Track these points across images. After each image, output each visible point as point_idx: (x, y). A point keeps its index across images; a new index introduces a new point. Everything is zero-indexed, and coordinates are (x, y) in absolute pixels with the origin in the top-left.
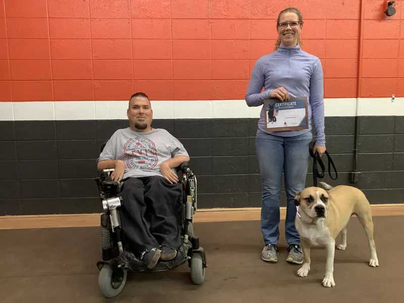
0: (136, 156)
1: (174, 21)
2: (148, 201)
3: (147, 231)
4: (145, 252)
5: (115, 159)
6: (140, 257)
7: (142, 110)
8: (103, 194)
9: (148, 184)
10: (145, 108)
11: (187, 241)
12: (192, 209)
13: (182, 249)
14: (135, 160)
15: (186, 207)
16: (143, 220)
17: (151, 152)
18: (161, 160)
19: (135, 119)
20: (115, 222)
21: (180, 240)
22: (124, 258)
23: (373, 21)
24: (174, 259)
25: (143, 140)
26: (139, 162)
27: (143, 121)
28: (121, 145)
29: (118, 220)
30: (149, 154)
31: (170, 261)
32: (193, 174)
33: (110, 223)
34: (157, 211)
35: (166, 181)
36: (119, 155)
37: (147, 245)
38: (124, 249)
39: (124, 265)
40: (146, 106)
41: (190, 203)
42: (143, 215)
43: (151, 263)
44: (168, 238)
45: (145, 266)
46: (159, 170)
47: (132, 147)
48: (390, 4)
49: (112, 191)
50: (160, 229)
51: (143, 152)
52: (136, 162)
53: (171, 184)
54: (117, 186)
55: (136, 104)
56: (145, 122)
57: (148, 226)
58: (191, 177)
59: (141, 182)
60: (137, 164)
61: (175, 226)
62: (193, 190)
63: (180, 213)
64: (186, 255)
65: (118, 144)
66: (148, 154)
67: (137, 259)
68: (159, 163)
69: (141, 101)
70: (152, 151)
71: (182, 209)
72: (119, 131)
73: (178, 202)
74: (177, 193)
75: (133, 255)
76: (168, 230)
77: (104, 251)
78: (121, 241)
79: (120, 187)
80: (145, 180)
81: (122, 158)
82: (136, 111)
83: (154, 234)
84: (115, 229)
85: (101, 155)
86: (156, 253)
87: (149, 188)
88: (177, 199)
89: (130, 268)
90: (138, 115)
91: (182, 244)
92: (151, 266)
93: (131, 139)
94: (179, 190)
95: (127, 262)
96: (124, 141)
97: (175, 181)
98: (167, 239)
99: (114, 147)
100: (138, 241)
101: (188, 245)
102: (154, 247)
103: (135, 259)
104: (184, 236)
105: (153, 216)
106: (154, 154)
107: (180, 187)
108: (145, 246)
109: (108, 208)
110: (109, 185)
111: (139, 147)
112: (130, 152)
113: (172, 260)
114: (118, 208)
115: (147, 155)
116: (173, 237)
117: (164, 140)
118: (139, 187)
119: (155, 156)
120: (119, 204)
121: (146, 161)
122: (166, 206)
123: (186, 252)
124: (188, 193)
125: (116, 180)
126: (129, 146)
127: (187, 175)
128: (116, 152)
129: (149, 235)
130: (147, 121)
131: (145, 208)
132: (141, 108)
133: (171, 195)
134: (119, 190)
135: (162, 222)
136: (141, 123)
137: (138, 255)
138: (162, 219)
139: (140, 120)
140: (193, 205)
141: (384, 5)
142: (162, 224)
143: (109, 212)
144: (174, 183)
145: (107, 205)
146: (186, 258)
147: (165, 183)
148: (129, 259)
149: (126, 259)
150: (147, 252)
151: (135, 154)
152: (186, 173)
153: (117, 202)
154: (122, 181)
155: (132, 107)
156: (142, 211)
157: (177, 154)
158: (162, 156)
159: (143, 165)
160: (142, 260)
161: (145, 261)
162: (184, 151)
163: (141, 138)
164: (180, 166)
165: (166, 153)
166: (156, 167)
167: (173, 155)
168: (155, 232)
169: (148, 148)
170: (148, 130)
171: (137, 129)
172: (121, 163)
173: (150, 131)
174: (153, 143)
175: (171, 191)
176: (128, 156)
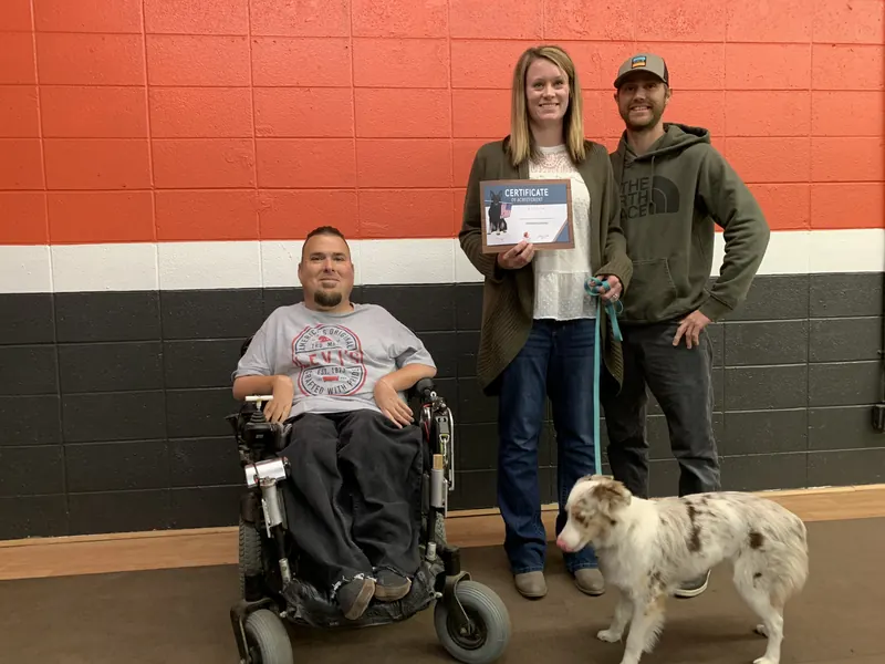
0: (317, 366)
1: (454, 44)
2: (346, 467)
3: (344, 535)
4: (339, 583)
5: (272, 374)
6: (329, 594)
7: (331, 264)
8: (245, 452)
9: (346, 429)
10: (338, 260)
11: (433, 556)
12: (444, 485)
13: (422, 575)
14: (314, 373)
15: (430, 480)
16: (334, 510)
17: (351, 356)
18: (375, 373)
19: (316, 284)
20: (274, 515)
21: (417, 554)
22: (293, 597)
25: (335, 329)
26: (326, 380)
27: (333, 287)
28: (286, 340)
29: (281, 512)
30: (348, 362)
31: (395, 602)
32: (444, 405)
33: (263, 517)
34: (366, 489)
35: (387, 421)
36: (283, 361)
37: (344, 568)
38: (292, 577)
39: (294, 612)
40: (338, 254)
41: (439, 472)
42: (334, 500)
43: (353, 609)
44: (393, 549)
45: (341, 614)
46: (370, 396)
47: (309, 346)
49: (267, 446)
50: (372, 530)
51: (334, 356)
52: (319, 379)
53: (398, 428)
54: (277, 432)
55: (318, 250)
56: (337, 290)
57: (346, 522)
58: (440, 411)
59: (330, 424)
60: (321, 384)
61: (408, 522)
62: (445, 441)
63: (418, 492)
64: (433, 590)
65: (280, 338)
66: (344, 361)
67: (323, 597)
68: (369, 381)
69: (328, 243)
70: (354, 355)
71: (422, 484)
72: (281, 310)
73: (413, 468)
74: (411, 449)
75: (314, 590)
76: (390, 533)
77: (249, 581)
78: (286, 557)
79: (283, 435)
80: (339, 419)
81: (287, 371)
82: (317, 266)
83: (360, 540)
84: (274, 529)
85: (240, 364)
86: (365, 584)
87: (348, 436)
88: (410, 462)
89: (307, 619)
90: (322, 275)
91: (423, 564)
92: (354, 614)
93: (307, 329)
94: (416, 443)
95: (299, 606)
96: (293, 333)
97: (406, 422)
98: (390, 553)
99: (269, 350)
100: (326, 557)
101: (436, 566)
102: (360, 571)
103: (318, 598)
104: (427, 546)
105: (357, 502)
106: (357, 361)
107: (417, 434)
108: (340, 570)
109: (259, 483)
110: (259, 431)
111: (325, 345)
112: (304, 357)
113: (399, 600)
114: (280, 484)
115: (342, 364)
116: (402, 549)
117: (379, 331)
118: (326, 436)
119: (360, 364)
120: (283, 474)
121: (341, 375)
122: (386, 479)
123: (433, 581)
124: (435, 448)
125: (275, 421)
126: (302, 345)
127: (431, 406)
128: (274, 358)
129: (348, 544)
130: (341, 287)
131: (339, 483)
132: (329, 259)
133: (395, 452)
134: (282, 443)
135: (378, 513)
136: (329, 292)
137: (324, 589)
138: (379, 507)
139: (325, 286)
140: (446, 476)
142: (379, 518)
143: (259, 491)
144: (404, 425)
145: (256, 477)
146: (432, 594)
147: (384, 426)
148: (304, 597)
149: (298, 598)
150: (344, 583)
151: (316, 360)
152: (430, 403)
153: (277, 471)
154: (288, 421)
155: (311, 256)
156: (332, 489)
157: (408, 362)
158: (375, 365)
159: (333, 385)
160: (333, 600)
161: (341, 603)
162: (424, 355)
163: (330, 325)
164: (415, 386)
165: (384, 359)
166: (363, 390)
167: (398, 363)
168: (362, 535)
169: (344, 348)
170: (344, 308)
171: (321, 307)
172: (286, 382)
173: (349, 310)
174: (356, 338)
175: (397, 443)
176: (302, 366)
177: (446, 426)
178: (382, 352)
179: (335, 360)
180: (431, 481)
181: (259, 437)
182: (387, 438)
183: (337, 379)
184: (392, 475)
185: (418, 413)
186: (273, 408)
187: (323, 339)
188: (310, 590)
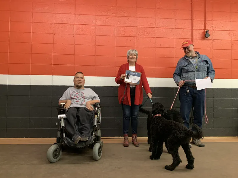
0: (75, 99)
2: (78, 117)
3: (76, 129)
4: (74, 137)
5: (67, 100)
6: (72, 139)
7: (80, 79)
10: (82, 78)
11: (94, 135)
12: (97, 121)
13: (90, 138)
14: (75, 100)
16: (75, 125)
17: (82, 97)
18: (87, 101)
19: (77, 83)
20: (62, 124)
23: (199, 40)
25: (80, 92)
26: (76, 101)
27: (80, 84)
28: (69, 94)
30: (82, 98)
32: (100, 107)
33: (60, 124)
34: (81, 121)
36: (68, 98)
37: (75, 134)
38: (66, 137)
39: (65, 143)
41: (96, 118)
46: (85, 105)
47: (74, 95)
48: (207, 32)
49: (63, 112)
50: (82, 129)
51: (79, 97)
55: (78, 76)
57: (77, 127)
58: (98, 108)
59: (76, 109)
60: (76, 102)
61: (89, 128)
62: (99, 113)
63: (92, 123)
67: (71, 141)
69: (80, 75)
72: (69, 88)
73: (92, 118)
74: (92, 114)
76: (85, 130)
78: (64, 133)
79: (67, 110)
80: (78, 109)
82: (77, 79)
84: (63, 127)
86: (79, 138)
87: (79, 111)
89: (67, 144)
90: (78, 81)
93: (74, 92)
94: (92, 113)
96: (71, 92)
97: (92, 110)
100: (72, 132)
101: (94, 137)
102: (78, 135)
104: (93, 133)
105: (79, 123)
110: (62, 109)
111: (77, 95)
112: (73, 97)
114: (64, 119)
116: (87, 132)
119: (84, 99)
122: (86, 119)
123: (93, 139)
125: (66, 108)
129: (77, 131)
130: (82, 84)
131: (76, 120)
132: (80, 78)
133: (89, 115)
134: (66, 112)
135: (83, 126)
136: (79, 85)
137: (71, 139)
138: (83, 124)
141: (204, 32)
143: (60, 119)
146: (92, 142)
147: (86, 109)
149: (66, 140)
151: (75, 97)
153: (65, 116)
155: (76, 77)
157: (94, 99)
158: (87, 99)
162: (98, 98)
163: (78, 91)
164: (95, 104)
165: (89, 98)
167: (92, 99)
168: (80, 130)
171: (77, 88)
174: (83, 94)
175: (89, 113)
176: (72, 98)
177: (100, 111)
178: (89, 97)
181: (62, 110)
182: (87, 112)
183: (79, 101)
187: (77, 93)
188: (68, 139)
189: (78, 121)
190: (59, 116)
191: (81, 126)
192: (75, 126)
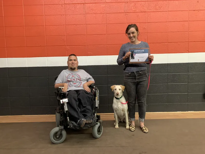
0: (72, 81)
2: (79, 100)
3: (79, 112)
4: (79, 121)
5: (63, 83)
7: (73, 62)
9: (79, 93)
10: (75, 61)
11: (96, 116)
17: (79, 79)
18: (83, 83)
19: (70, 66)
20: (66, 108)
24: (91, 123)
26: (74, 84)
27: (74, 66)
30: (78, 80)
33: (64, 109)
34: (83, 104)
36: (65, 81)
37: (80, 118)
39: (70, 127)
41: (97, 100)
42: (77, 106)
43: (82, 125)
44: (89, 115)
46: (82, 87)
49: (64, 96)
50: (84, 111)
51: (75, 79)
52: (72, 84)
54: (66, 94)
55: (71, 59)
56: (74, 67)
57: (80, 110)
58: (96, 89)
60: (73, 85)
62: (97, 95)
63: (93, 104)
65: (64, 76)
69: (73, 57)
72: (64, 71)
73: (92, 100)
74: (91, 96)
76: (88, 112)
77: (60, 122)
78: (68, 117)
79: (67, 94)
80: (77, 91)
81: (66, 82)
82: (71, 62)
83: (82, 113)
84: (66, 111)
85: (56, 81)
86: (84, 121)
87: (79, 94)
88: (91, 99)
89: (73, 128)
90: (72, 64)
93: (70, 74)
94: (92, 95)
96: (67, 75)
97: (90, 92)
98: (88, 115)
99: (62, 78)
101: (96, 118)
102: (83, 118)
103: (75, 124)
105: (81, 106)
106: (80, 80)
109: (63, 103)
111: (73, 77)
113: (90, 124)
114: (67, 103)
116: (90, 114)
117: (84, 74)
118: (75, 94)
120: (68, 101)
121: (77, 83)
122: (87, 102)
123: (96, 120)
125: (64, 92)
128: (63, 80)
129: (80, 114)
130: (75, 66)
131: (78, 103)
132: (73, 60)
135: (85, 108)
136: (73, 67)
137: (76, 122)
138: (85, 107)
139: (72, 66)
142: (86, 109)
143: (63, 104)
146: (96, 123)
147: (86, 92)
148: (72, 124)
149: (71, 124)
151: (72, 80)
152: (94, 88)
153: (66, 101)
154: (67, 92)
155: (69, 60)
156: (77, 104)
157: (90, 80)
158: (83, 81)
159: (75, 85)
160: (78, 124)
161: (79, 124)
162: (92, 79)
163: (74, 73)
164: (91, 85)
165: (85, 80)
166: (81, 86)
167: (87, 80)
169: (77, 78)
170: (76, 70)
172: (66, 84)
173: (77, 71)
174: (79, 76)
175: (88, 95)
176: (69, 81)
177: (97, 92)
179: (75, 80)
180: (95, 102)
181: (62, 94)
183: (76, 84)
184: (88, 101)
185: (92, 90)
186: (64, 89)
188: (74, 122)
189: (80, 104)
190: (61, 101)
191: (83, 108)
192: (78, 109)
